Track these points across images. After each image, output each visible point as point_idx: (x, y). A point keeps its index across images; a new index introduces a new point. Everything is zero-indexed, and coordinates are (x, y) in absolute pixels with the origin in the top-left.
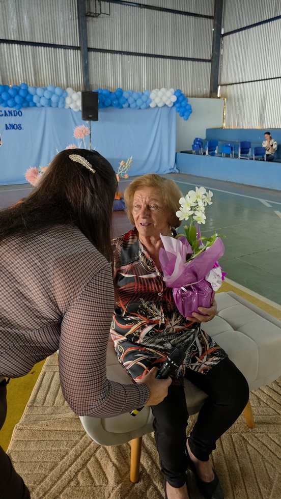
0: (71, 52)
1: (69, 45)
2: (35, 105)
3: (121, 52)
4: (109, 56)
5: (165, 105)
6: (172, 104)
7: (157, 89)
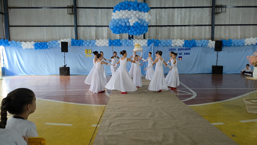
0: (207, 27)
1: (207, 24)
2: (196, 46)
3: (228, 25)
4: (223, 27)
5: (252, 44)
6: (256, 44)
7: (248, 38)
